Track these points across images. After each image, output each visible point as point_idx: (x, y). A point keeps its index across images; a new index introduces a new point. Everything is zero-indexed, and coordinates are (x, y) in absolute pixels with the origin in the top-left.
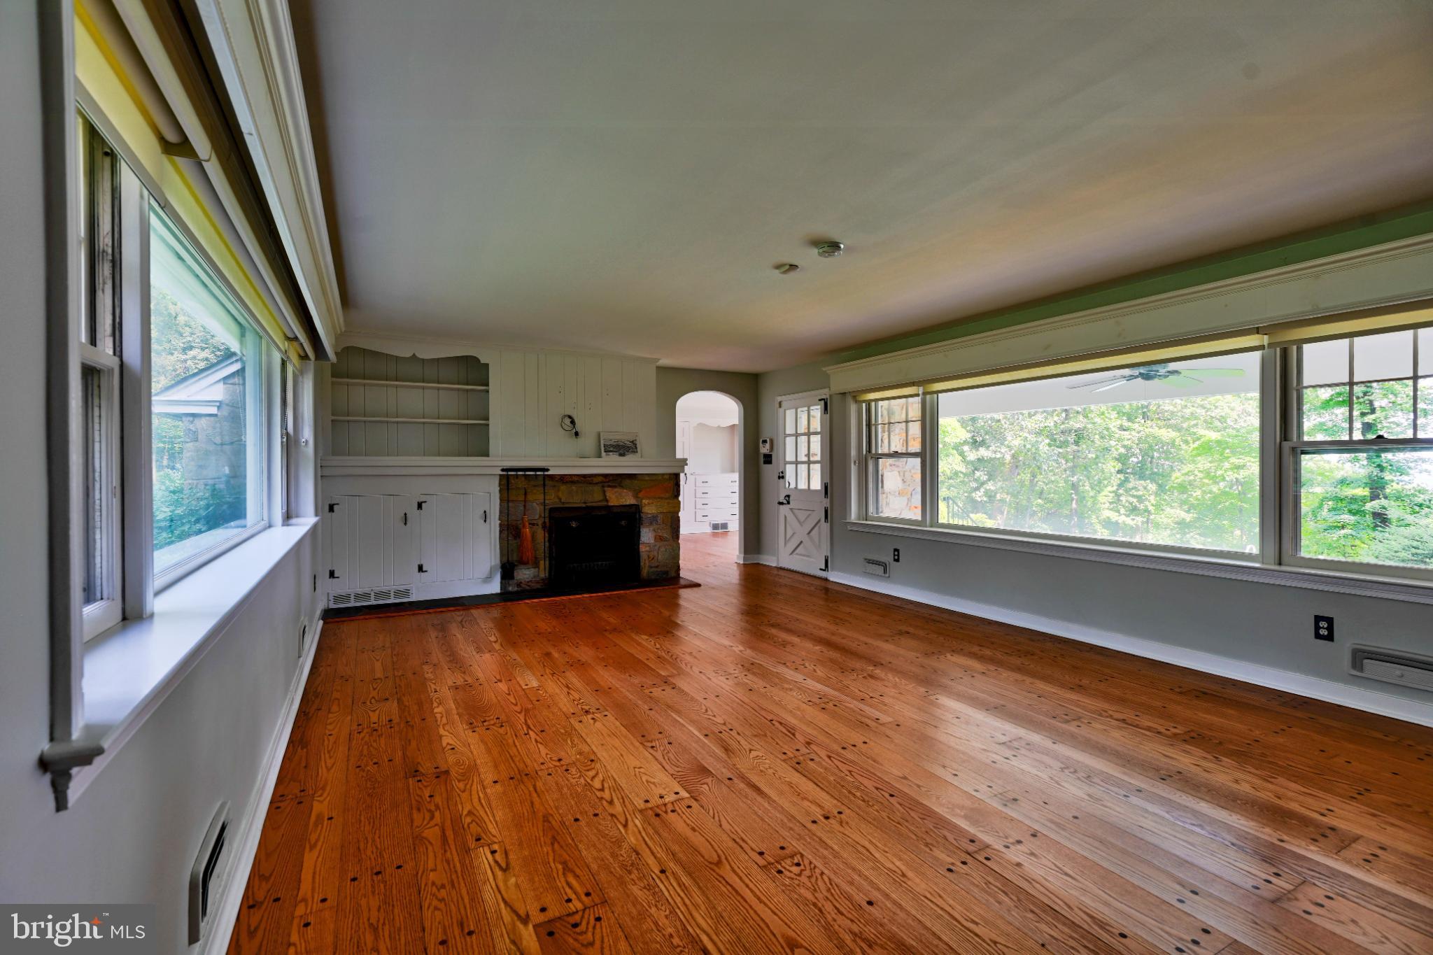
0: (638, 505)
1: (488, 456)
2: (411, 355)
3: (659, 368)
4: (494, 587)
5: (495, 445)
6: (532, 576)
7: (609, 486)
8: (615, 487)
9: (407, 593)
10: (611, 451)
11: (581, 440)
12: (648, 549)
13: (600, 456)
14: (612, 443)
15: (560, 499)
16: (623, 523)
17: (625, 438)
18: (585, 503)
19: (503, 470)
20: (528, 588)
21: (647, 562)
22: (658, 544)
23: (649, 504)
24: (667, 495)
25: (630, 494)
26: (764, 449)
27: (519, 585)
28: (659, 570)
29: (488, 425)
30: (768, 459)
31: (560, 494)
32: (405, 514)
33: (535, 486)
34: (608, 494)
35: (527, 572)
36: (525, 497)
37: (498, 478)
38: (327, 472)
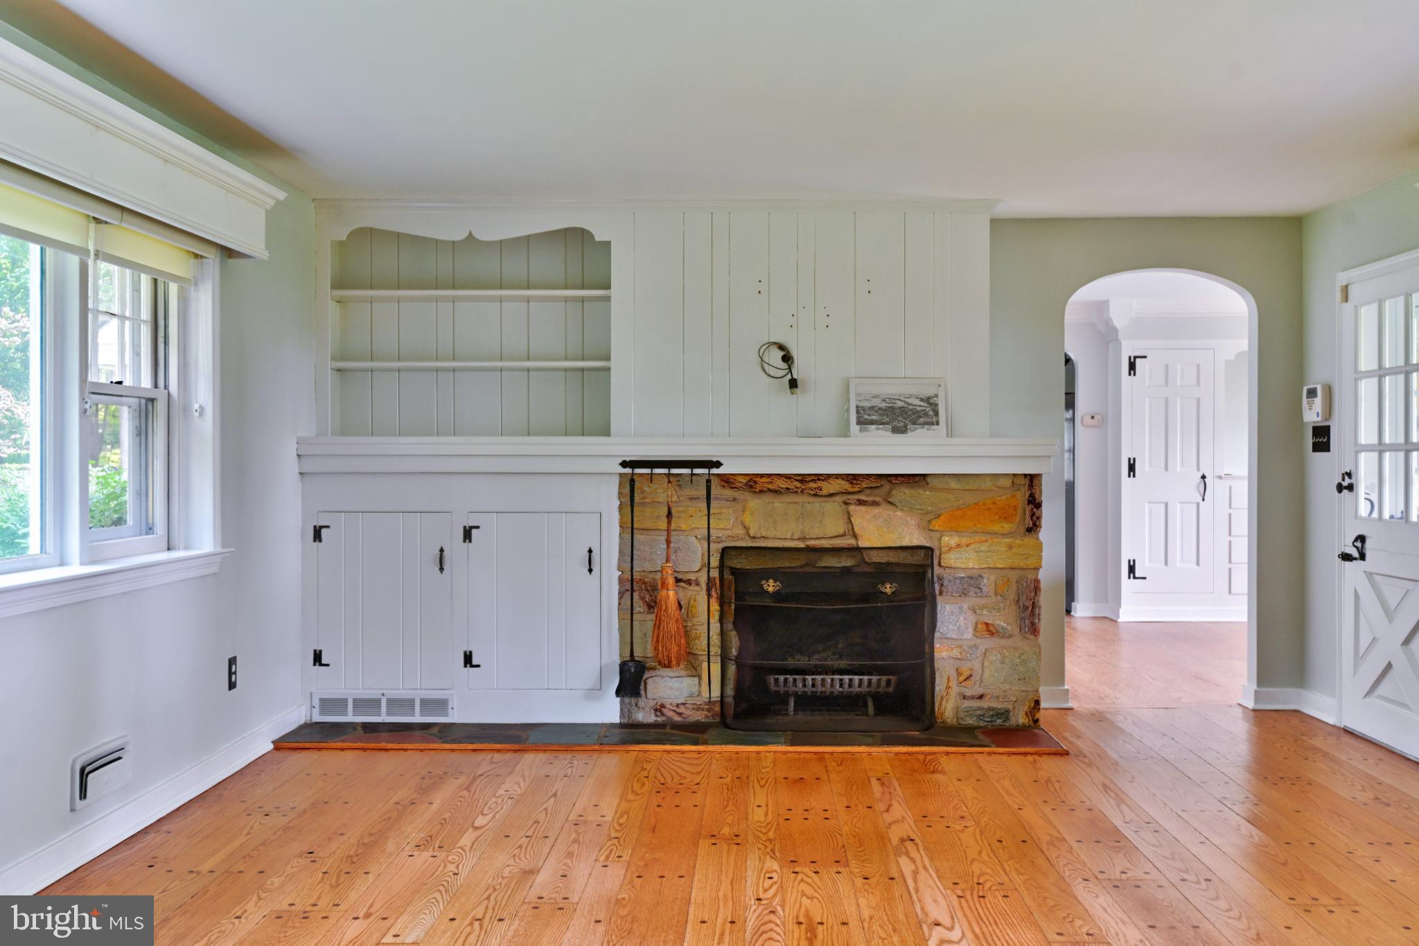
0: (930, 550)
1: (608, 434)
2: (466, 234)
3: (998, 225)
4: (609, 710)
5: (622, 411)
6: (686, 693)
7: (861, 503)
8: (875, 504)
9: (441, 705)
10: (872, 423)
11: (801, 399)
12: (956, 653)
13: (845, 433)
14: (877, 403)
15: (747, 529)
16: (888, 589)
17: (906, 390)
18: (803, 539)
19: (624, 464)
20: (677, 718)
21: (953, 684)
22: (986, 643)
23: (958, 546)
24: (1007, 527)
25: (912, 522)
26: (1312, 414)
27: (659, 710)
28: (985, 704)
29: (609, 369)
30: (1322, 438)
31: (747, 519)
32: (442, 550)
33: (691, 499)
34: (856, 521)
35: (675, 684)
36: (669, 523)
37: (617, 480)
38: (309, 466)
